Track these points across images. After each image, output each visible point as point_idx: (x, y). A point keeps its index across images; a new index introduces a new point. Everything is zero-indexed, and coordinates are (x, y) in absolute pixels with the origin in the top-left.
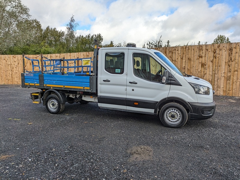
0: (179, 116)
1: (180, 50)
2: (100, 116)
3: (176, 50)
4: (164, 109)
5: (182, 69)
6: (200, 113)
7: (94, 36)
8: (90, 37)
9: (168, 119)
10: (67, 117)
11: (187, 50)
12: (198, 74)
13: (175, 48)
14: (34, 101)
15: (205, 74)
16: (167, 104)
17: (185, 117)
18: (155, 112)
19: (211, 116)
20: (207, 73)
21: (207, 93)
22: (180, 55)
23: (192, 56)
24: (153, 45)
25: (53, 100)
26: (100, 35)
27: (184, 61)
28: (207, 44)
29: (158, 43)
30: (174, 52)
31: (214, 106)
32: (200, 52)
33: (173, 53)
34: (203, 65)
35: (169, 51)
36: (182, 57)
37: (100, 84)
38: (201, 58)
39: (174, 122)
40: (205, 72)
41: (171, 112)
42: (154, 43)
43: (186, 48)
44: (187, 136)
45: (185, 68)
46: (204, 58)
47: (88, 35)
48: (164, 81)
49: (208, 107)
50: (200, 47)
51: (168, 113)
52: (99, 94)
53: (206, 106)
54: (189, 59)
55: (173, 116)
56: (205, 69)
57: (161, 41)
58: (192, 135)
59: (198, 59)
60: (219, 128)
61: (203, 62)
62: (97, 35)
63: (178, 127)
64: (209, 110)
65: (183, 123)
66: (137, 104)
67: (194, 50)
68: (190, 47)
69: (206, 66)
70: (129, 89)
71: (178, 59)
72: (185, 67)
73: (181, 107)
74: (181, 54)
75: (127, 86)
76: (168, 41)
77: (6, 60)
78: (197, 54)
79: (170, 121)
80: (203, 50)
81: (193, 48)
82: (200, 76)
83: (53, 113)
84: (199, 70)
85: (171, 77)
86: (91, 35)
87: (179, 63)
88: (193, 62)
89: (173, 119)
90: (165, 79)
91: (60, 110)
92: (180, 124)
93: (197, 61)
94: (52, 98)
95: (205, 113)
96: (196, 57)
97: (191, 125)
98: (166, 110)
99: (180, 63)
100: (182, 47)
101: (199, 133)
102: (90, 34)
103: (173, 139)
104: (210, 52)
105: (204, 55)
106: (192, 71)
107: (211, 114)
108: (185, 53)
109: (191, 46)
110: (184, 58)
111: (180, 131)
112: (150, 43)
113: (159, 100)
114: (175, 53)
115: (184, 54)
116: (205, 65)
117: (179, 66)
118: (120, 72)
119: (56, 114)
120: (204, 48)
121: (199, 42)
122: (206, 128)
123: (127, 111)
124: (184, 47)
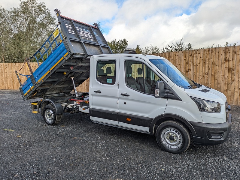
0: (179, 138)
1: (201, 53)
2: (95, 130)
3: (198, 53)
4: (160, 128)
5: (204, 74)
6: (206, 137)
7: (120, 42)
8: (116, 42)
9: (166, 141)
10: (60, 129)
11: (210, 53)
12: (224, 81)
13: (196, 51)
14: (34, 111)
15: (233, 81)
16: (164, 123)
17: (186, 141)
18: (151, 130)
19: (223, 141)
20: (236, 79)
21: (216, 110)
22: (202, 58)
23: (217, 60)
24: (173, 48)
25: (49, 111)
26: (125, 40)
27: (207, 65)
28: (236, 45)
29: (178, 46)
30: (195, 55)
31: (226, 128)
32: (226, 55)
33: (193, 57)
34: (230, 70)
35: (189, 54)
36: (204, 62)
37: (91, 95)
38: (228, 62)
39: (173, 145)
40: (233, 79)
41: (169, 133)
42: (174, 47)
43: (209, 51)
44: (184, 168)
45: (208, 74)
46: (231, 62)
47: (114, 41)
48: (158, 95)
49: (217, 129)
50: (226, 49)
51: (166, 133)
52: (91, 106)
53: (215, 128)
54: (213, 64)
55: (171, 138)
56: (233, 74)
57: (182, 44)
58: (193, 167)
59: (224, 63)
60: (234, 158)
61: (231, 66)
62: (122, 41)
63: (178, 152)
64: (219, 134)
65: (184, 148)
66: (129, 120)
67: (218, 52)
68: (214, 50)
69: (234, 72)
70: (121, 102)
71: (199, 63)
72: (208, 72)
73: (182, 127)
74: (204, 57)
75: (118, 98)
76: (189, 43)
77: (34, 67)
78: (222, 57)
79: (168, 143)
80: (229, 53)
81: (217, 50)
82: (227, 83)
83: (49, 124)
84: (226, 76)
85: (168, 89)
86: (117, 41)
87: (201, 68)
88: (218, 66)
89: (172, 141)
90: (159, 92)
91: (55, 122)
92: (180, 149)
93: (223, 66)
94: (48, 108)
95: (213, 137)
96: (222, 61)
97: (198, 150)
98: (163, 130)
99: (203, 68)
100: (204, 50)
101: (204, 165)
102: (115, 40)
103: (165, 171)
104: (238, 54)
105: (231, 58)
106: (216, 77)
107: (222, 139)
108: (208, 56)
109: (215, 48)
110: (207, 62)
111: (179, 158)
112: (169, 47)
113: (154, 117)
114: (196, 57)
115: (206, 58)
116: (233, 70)
117: (202, 71)
118: (111, 82)
119: (52, 125)
120: (231, 50)
121: (227, 43)
122: (216, 156)
123: (120, 127)
124: (207, 50)
